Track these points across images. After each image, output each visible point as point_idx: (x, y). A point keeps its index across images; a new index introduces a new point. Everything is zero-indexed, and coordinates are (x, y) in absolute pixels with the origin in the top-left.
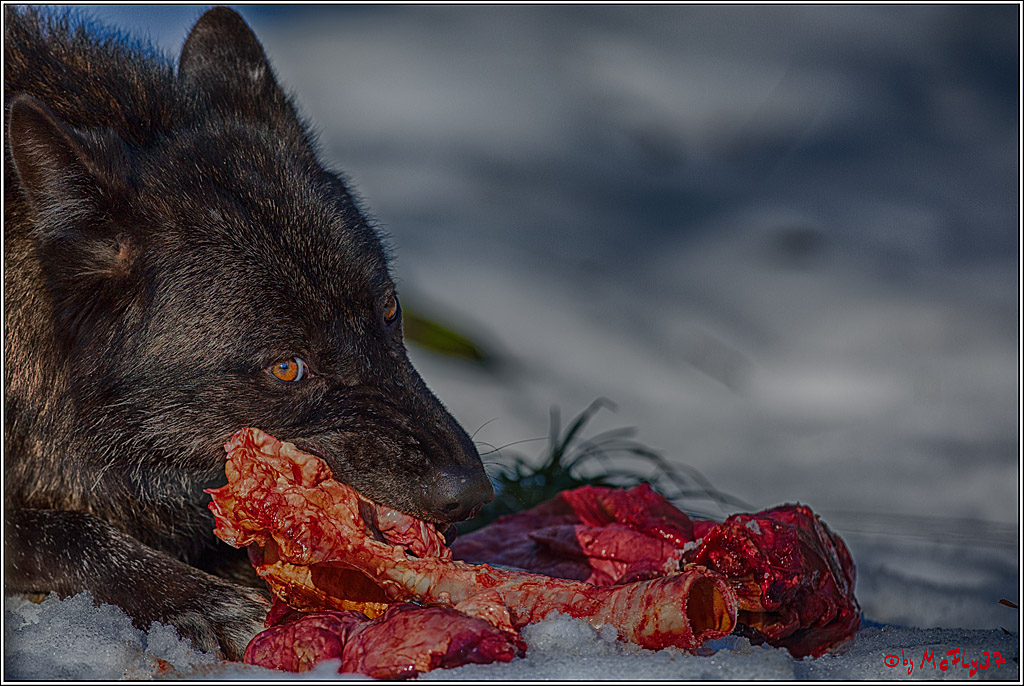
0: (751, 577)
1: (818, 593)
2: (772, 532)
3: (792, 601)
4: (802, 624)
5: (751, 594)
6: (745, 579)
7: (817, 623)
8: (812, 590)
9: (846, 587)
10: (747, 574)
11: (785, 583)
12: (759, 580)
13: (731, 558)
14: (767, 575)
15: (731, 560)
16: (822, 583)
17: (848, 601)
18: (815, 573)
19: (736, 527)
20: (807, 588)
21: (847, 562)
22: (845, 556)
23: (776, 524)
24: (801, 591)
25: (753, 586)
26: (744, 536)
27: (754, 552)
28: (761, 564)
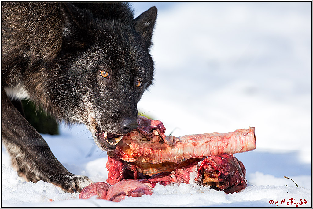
0: (215, 172)
1: (234, 177)
2: (221, 160)
3: (227, 179)
4: (230, 185)
5: (215, 177)
6: (214, 173)
7: (234, 185)
8: (233, 176)
9: (243, 175)
10: (214, 172)
11: (224, 174)
12: (217, 173)
13: (210, 167)
14: (219, 172)
15: (210, 168)
16: (236, 174)
17: (243, 179)
18: (233, 171)
19: (211, 159)
20: (231, 175)
21: (243, 169)
22: (243, 167)
23: (222, 158)
24: (229, 176)
25: (216, 175)
26: (213, 161)
27: (216, 165)
28: (218, 168)
